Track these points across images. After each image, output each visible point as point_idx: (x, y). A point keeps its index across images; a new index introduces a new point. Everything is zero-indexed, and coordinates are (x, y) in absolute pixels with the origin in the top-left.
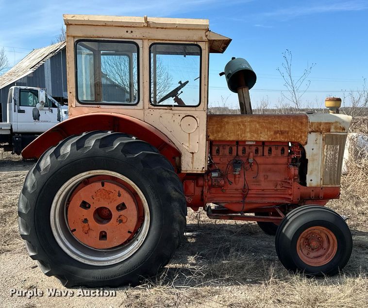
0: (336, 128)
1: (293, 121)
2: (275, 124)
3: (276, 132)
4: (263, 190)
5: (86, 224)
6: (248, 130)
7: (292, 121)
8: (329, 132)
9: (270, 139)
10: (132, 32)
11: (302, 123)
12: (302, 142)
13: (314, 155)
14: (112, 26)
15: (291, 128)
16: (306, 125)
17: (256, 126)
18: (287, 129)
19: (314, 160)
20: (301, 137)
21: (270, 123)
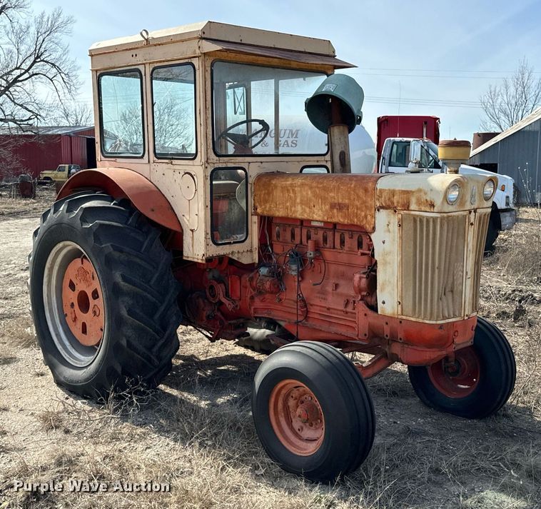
0: (419, 203)
1: (355, 186)
2: (331, 191)
3: (333, 206)
4: (328, 309)
6: (298, 200)
7: (353, 186)
8: (408, 210)
9: (326, 218)
10: (136, 55)
11: (366, 190)
12: (368, 226)
13: (386, 254)
15: (352, 198)
16: (373, 195)
17: (307, 194)
18: (347, 201)
19: (386, 263)
20: (366, 217)
21: (325, 189)
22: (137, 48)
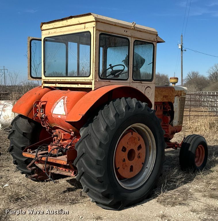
0: (183, 94)
1: (170, 90)
2: (163, 92)
3: (164, 97)
5: (124, 163)
8: (181, 96)
9: (161, 100)
10: (127, 31)
12: (173, 102)
13: (176, 109)
14: (118, 26)
15: (169, 94)
16: (174, 92)
17: (156, 93)
19: (176, 112)
22: (128, 28)
